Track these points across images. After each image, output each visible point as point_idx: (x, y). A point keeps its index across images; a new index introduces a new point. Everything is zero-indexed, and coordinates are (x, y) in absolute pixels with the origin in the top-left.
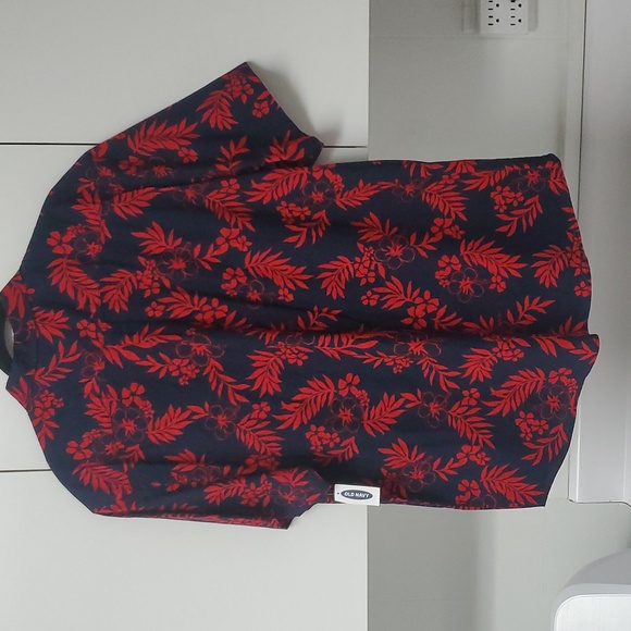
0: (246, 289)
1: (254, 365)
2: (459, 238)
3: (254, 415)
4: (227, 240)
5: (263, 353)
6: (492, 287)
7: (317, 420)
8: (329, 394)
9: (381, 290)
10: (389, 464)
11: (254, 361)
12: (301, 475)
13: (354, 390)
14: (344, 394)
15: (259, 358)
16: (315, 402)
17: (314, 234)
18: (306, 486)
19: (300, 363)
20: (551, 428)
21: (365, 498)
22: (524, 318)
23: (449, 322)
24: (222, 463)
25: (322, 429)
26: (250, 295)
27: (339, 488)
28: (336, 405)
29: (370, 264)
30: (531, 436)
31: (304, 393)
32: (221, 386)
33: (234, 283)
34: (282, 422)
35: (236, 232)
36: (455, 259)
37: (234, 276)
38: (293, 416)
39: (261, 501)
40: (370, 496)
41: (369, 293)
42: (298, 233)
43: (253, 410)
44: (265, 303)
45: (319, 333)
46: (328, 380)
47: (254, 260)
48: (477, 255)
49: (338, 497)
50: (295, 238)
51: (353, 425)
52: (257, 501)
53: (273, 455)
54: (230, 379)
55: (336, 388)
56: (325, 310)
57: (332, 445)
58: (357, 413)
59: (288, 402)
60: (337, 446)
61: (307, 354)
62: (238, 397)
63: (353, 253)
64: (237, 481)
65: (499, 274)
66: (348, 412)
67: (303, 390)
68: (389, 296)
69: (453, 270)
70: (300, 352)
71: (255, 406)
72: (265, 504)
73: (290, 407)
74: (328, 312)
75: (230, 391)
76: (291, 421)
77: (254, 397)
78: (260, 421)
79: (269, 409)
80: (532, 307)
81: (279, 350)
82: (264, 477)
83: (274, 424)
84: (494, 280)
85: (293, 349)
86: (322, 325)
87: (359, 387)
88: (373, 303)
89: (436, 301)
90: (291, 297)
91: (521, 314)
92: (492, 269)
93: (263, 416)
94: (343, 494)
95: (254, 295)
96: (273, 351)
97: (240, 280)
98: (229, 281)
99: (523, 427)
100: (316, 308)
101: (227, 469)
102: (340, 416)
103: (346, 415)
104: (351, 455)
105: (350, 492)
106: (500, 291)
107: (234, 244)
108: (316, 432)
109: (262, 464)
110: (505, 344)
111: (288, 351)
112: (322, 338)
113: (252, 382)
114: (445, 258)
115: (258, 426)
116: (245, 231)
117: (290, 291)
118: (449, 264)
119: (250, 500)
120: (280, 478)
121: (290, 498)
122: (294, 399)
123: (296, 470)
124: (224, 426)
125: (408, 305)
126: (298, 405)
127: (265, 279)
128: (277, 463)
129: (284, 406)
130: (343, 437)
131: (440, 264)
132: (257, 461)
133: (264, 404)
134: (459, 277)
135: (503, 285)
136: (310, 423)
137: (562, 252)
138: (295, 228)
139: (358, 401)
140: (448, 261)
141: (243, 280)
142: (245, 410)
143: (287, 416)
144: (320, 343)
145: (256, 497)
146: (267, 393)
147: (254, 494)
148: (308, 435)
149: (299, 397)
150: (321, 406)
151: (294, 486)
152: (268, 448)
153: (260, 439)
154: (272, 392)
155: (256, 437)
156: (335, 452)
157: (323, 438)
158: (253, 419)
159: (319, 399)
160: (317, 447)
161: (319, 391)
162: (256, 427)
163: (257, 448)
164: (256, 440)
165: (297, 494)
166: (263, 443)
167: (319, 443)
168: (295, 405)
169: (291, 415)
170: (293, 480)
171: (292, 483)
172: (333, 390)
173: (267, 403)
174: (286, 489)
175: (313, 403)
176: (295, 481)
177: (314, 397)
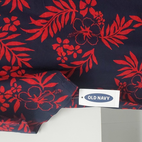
3: (5, 28)
7: (62, 34)
8: (71, 13)
10: (122, 74)
12: (50, 78)
13: (92, 11)
14: (84, 13)
16: (60, 20)
18: (54, 88)
21: (107, 101)
25: (66, 41)
27: (84, 92)
28: (78, 24)
34: (31, 35)
38: (41, 30)
40: (111, 98)
46: (71, 1)
49: (82, 101)
51: (93, 40)
52: (7, 105)
55: (78, 8)
57: (75, 56)
58: (95, 30)
59: (37, 18)
60: (79, 58)
66: (88, 29)
67: (50, 8)
71: (7, 20)
76: (38, 34)
78: (10, 33)
79: (18, 23)
83: (23, 37)
87: (96, 8)
94: (86, 97)
102: (81, 32)
103: (86, 31)
104: (91, 66)
105: (93, 95)
108: (62, 45)
115: (9, 38)
119: (1, 105)
120: (30, 80)
122: (42, 16)
123: (45, 73)
126: (45, 21)
129: (33, 22)
130: (85, 49)
133: (14, 18)
136: (56, 36)
139: (96, 21)
143: (35, 30)
145: (7, 101)
146: (17, 9)
147: (4, 98)
148: (54, 46)
149: (45, 15)
150: (65, 24)
151: (43, 87)
152: (18, 58)
153: (11, 50)
154: (21, 8)
155: (6, 47)
156: (77, 63)
157: (67, 50)
158: (5, 31)
159: (63, 17)
160: (62, 57)
161: (63, 10)
162: (7, 38)
163: (8, 58)
164: (7, 50)
165: (46, 96)
166: (14, 54)
167: (64, 54)
168: (42, 21)
169: (39, 30)
170: (42, 82)
171: (41, 85)
172: (75, 10)
173: (16, 18)
174: (35, 91)
175: (58, 21)
176: (44, 83)
177: (58, 16)
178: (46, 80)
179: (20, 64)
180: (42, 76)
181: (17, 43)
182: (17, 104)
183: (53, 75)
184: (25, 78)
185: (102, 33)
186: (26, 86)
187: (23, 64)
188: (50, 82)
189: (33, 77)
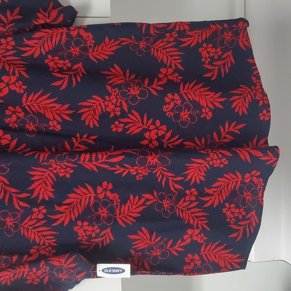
0: (25, 122)
1: (33, 179)
2: (179, 81)
3: (34, 216)
4: (8, 85)
5: (39, 169)
6: (203, 116)
7: (82, 218)
8: (90, 197)
9: (125, 120)
11: (33, 176)
12: (71, 260)
13: (109, 194)
14: (101, 197)
15: (37, 173)
16: (80, 204)
17: (74, 79)
18: (75, 267)
19: (68, 176)
20: (247, 214)
21: (120, 273)
22: (225, 138)
23: (174, 142)
24: (11, 254)
25: (86, 223)
26: (27, 126)
28: (96, 206)
29: (117, 101)
30: (234, 220)
31: (72, 198)
32: (8, 196)
33: (14, 117)
34: (56, 220)
35: (14, 79)
36: (176, 96)
37: (14, 112)
38: (65, 215)
39: (42, 280)
40: (124, 271)
41: (117, 123)
42: (62, 79)
43: (33, 213)
44: (39, 132)
45: (80, 153)
46: (89, 187)
47: (29, 100)
48: (192, 93)
49: (99, 274)
50: (59, 83)
51: (109, 219)
52: (38, 280)
53: (50, 245)
54: (14, 190)
55: (96, 193)
56: (85, 136)
57: (94, 235)
58: (112, 210)
59: (60, 205)
60: (97, 236)
61: (72, 168)
62: (21, 204)
63: (104, 94)
64: (22, 267)
65: (207, 106)
66: (105, 210)
67: (71, 195)
68: (131, 125)
69: (176, 104)
70: (67, 167)
71: (35, 210)
72: (45, 283)
73: (61, 209)
74: (87, 138)
75: (14, 199)
76: (62, 219)
77: (33, 202)
78: (39, 220)
79: (45, 211)
80: (231, 129)
81: (51, 166)
82: (43, 262)
83: (49, 222)
84: (204, 111)
85: (62, 164)
86: (83, 147)
87: (112, 191)
88: (120, 130)
89: (164, 127)
90: (59, 127)
91: (223, 135)
92: (203, 103)
93: (41, 216)
94: (103, 271)
95: (31, 127)
96: (46, 167)
97: (19, 115)
98: (10, 116)
99: (228, 213)
100: (78, 135)
101: (15, 258)
102: (98, 213)
103: (103, 212)
104: (108, 242)
105: (108, 269)
106: (208, 118)
107: (12, 87)
108: (82, 227)
109: (42, 252)
110: (215, 155)
111: (58, 166)
112: (83, 155)
113: (32, 192)
114: (170, 95)
116: (21, 78)
117: (58, 123)
118: (172, 100)
119: (33, 280)
120: (55, 262)
121: (63, 277)
122: (65, 202)
124: (11, 226)
125: (145, 130)
126: (67, 207)
127: (38, 114)
128: (54, 251)
129: (58, 208)
130: (102, 228)
131: (167, 100)
132: (38, 250)
133: (42, 207)
134: (180, 109)
135: (210, 114)
136: (77, 219)
137: (249, 90)
138: (59, 75)
139: (112, 202)
140: (171, 97)
141: (22, 115)
142: (27, 213)
143: (59, 216)
144: (82, 159)
145: (38, 277)
146: (43, 199)
147: (36, 275)
148: (75, 229)
149: (68, 201)
150: (84, 207)
151: (66, 268)
152: (46, 241)
153: (39, 234)
154: (47, 199)
155: (36, 233)
156: (96, 240)
157: (87, 231)
158: (34, 219)
159: (83, 201)
160: (83, 237)
161: (83, 196)
162: (36, 225)
163: (38, 241)
164: (36, 235)
165: (68, 273)
166: (41, 237)
167: (84, 234)
168: (65, 207)
169: (62, 215)
170: (65, 263)
171: (65, 266)
172: (93, 194)
173: (43, 207)
174: (60, 270)
175: (78, 205)
176: (67, 264)
177: (79, 200)
178: (68, 262)
179: (47, 244)
180: (65, 258)
181: (44, 229)
182: (47, 279)
183: (73, 257)
184: (51, 260)
185: (118, 212)
186: (52, 267)
187: (49, 244)
188: (71, 263)
189: (58, 259)
